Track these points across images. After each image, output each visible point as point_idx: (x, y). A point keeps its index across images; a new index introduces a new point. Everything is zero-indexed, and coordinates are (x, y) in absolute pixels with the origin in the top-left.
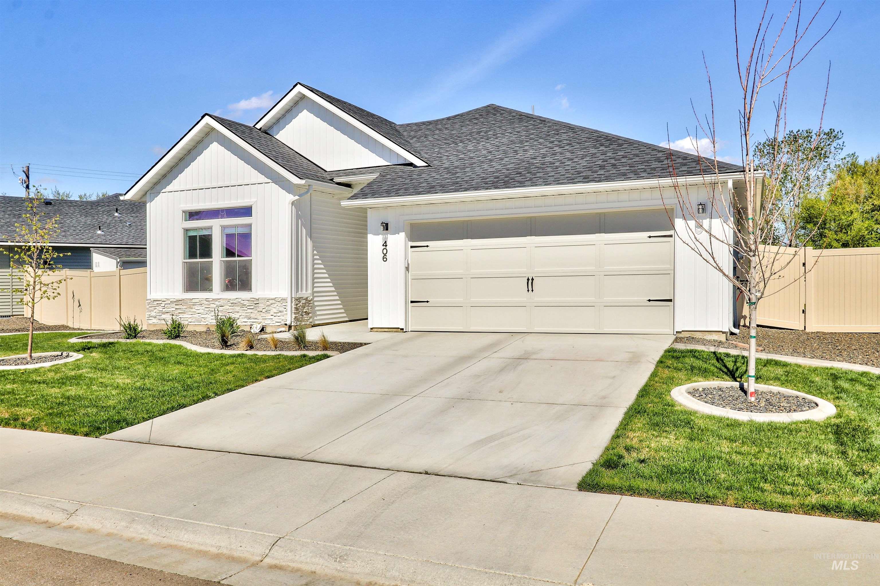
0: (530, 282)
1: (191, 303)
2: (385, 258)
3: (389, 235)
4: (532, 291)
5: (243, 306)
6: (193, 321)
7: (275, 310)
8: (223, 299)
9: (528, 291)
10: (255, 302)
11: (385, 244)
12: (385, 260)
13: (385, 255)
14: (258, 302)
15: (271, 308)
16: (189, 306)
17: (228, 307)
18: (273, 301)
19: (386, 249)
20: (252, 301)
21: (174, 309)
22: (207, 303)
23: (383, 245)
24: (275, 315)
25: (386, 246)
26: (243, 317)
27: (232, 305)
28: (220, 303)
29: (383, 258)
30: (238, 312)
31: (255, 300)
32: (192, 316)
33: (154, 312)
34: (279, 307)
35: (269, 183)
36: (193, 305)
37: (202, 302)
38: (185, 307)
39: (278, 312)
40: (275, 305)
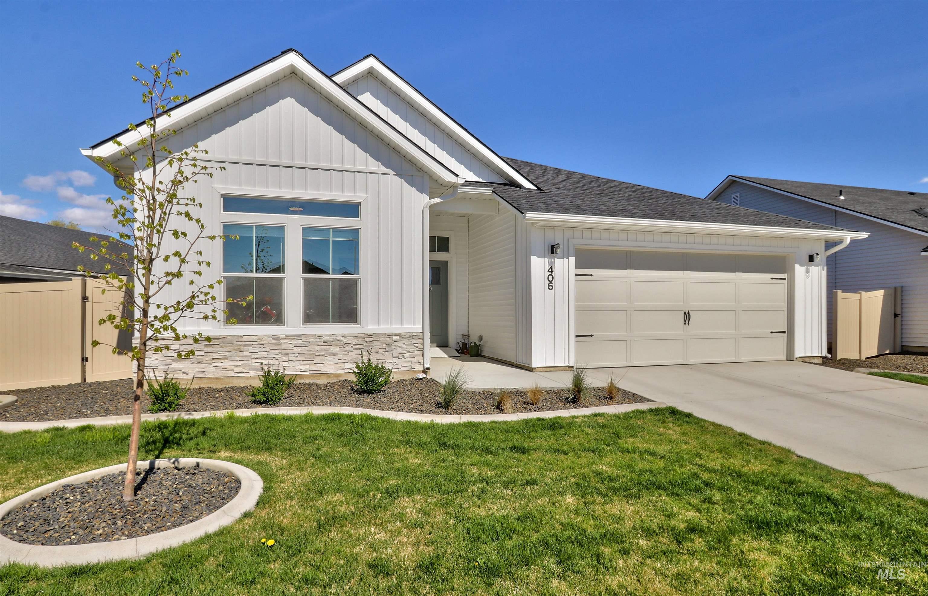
0: (687, 317)
1: (240, 343)
2: (550, 286)
3: (556, 259)
4: (688, 324)
5: (345, 346)
6: (244, 371)
7: (400, 350)
8: (307, 336)
9: (685, 324)
10: (366, 340)
11: (551, 270)
12: (551, 287)
13: (551, 282)
14: (371, 339)
15: (393, 347)
16: (235, 348)
17: (317, 348)
18: (398, 338)
19: (552, 276)
20: (362, 338)
21: (202, 353)
22: (273, 341)
23: (549, 271)
24: (401, 356)
25: (552, 272)
26: (344, 361)
27: (326, 344)
28: (300, 342)
29: (549, 286)
30: (336, 354)
31: (367, 336)
32: (242, 362)
33: (153, 359)
34: (406, 345)
35: (389, 174)
36: (245, 346)
37: (264, 340)
38: (226, 349)
39: (406, 352)
40: (400, 344)
